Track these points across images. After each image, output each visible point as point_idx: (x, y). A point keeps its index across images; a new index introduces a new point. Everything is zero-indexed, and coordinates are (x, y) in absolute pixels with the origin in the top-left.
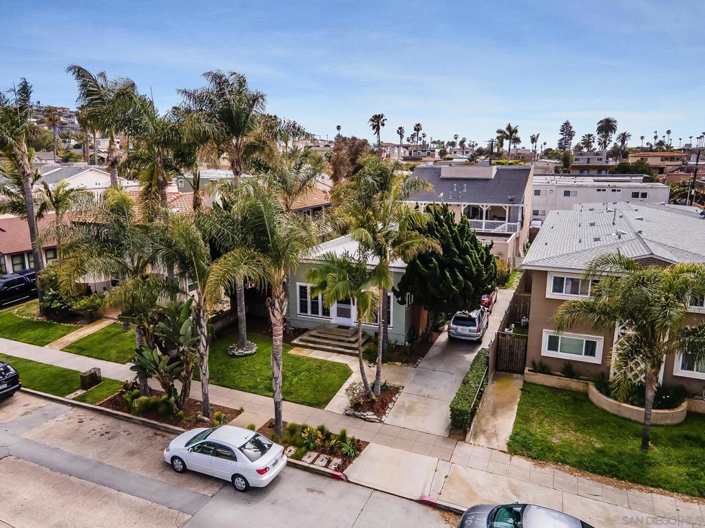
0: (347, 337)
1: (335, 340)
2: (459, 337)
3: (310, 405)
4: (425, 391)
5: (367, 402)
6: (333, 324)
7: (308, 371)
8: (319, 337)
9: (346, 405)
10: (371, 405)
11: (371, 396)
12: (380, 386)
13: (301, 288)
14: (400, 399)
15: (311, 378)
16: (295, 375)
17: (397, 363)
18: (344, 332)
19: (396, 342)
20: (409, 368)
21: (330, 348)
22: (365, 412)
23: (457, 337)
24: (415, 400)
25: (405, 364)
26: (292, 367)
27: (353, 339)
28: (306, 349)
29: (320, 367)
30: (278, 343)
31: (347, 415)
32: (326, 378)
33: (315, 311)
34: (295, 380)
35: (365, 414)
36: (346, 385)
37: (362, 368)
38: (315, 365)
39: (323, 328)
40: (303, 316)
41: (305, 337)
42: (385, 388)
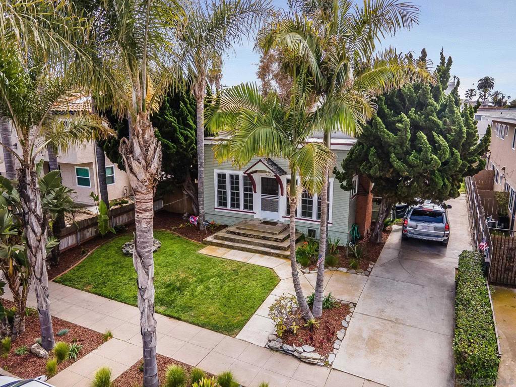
0: (273, 234)
1: (258, 237)
2: (420, 237)
3: (215, 328)
4: (390, 312)
5: (304, 328)
6: (257, 219)
7: (218, 276)
8: (239, 234)
9: (270, 332)
10: (309, 333)
11: (309, 318)
12: (321, 303)
13: (219, 175)
14: (354, 324)
15: (222, 287)
16: (201, 281)
17: (341, 269)
18: (269, 228)
19: (338, 241)
20: (359, 276)
21: (251, 247)
22: (300, 345)
23: (416, 237)
24: (377, 327)
25: (353, 270)
26: (199, 270)
27: (281, 237)
28: (221, 249)
29: (236, 271)
30: (144, 225)
31: (271, 349)
32: (242, 288)
33: (235, 205)
34: (200, 288)
35: (300, 349)
36: (271, 300)
37: (294, 275)
38: (229, 268)
39: (245, 224)
40: (221, 211)
41: (221, 234)
42: (329, 305)
